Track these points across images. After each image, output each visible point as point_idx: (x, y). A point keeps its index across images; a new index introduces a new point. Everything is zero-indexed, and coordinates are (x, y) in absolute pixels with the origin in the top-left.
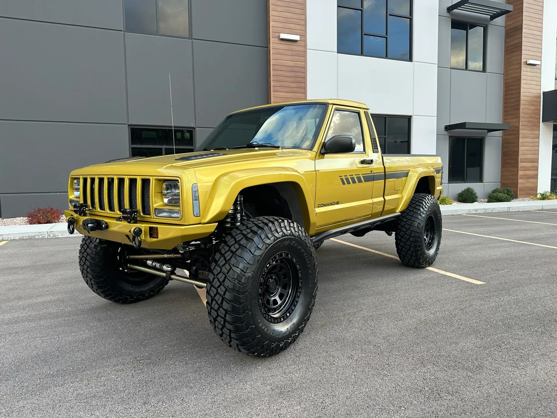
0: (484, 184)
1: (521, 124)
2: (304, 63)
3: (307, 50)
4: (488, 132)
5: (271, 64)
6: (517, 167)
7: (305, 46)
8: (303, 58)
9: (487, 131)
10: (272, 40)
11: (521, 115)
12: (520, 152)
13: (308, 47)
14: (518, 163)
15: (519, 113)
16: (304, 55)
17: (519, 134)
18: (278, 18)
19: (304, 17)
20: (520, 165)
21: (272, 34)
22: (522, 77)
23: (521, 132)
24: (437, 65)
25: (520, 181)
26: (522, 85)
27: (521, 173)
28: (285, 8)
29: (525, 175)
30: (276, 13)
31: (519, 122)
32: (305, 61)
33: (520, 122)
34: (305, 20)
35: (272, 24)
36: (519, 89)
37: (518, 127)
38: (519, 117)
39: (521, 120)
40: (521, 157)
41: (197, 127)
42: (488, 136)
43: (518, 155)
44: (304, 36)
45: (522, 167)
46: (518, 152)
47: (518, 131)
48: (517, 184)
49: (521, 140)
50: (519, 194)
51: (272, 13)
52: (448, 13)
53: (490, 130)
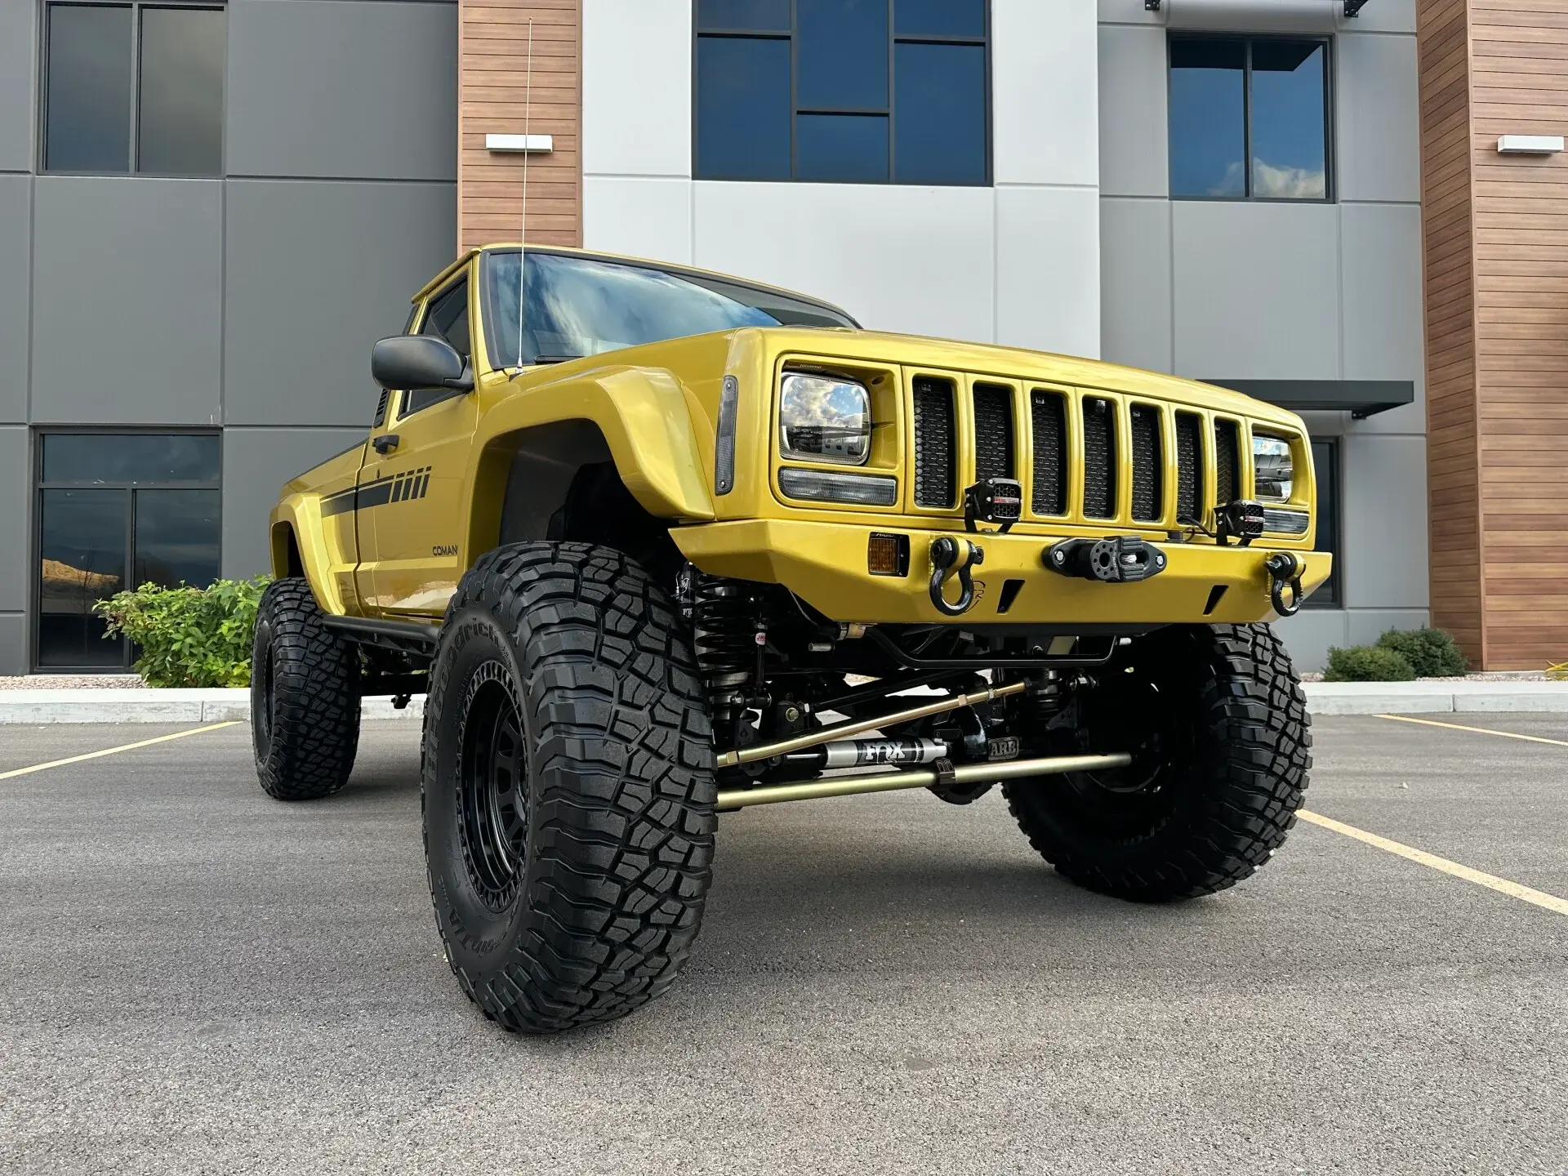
0: (1348, 614)
1: (1483, 379)
2: (572, 218)
3: (584, 178)
4: (1353, 418)
5: (460, 226)
6: (1475, 546)
7: (578, 167)
8: (570, 204)
9: (1350, 412)
10: (462, 156)
11: (1480, 345)
12: (1484, 491)
13: (587, 167)
14: (1475, 531)
15: (1471, 341)
16: (573, 193)
17: (1473, 420)
18: (484, 91)
19: (573, 78)
20: (1486, 538)
21: (464, 139)
22: (1477, 203)
23: (1483, 410)
24: (1097, 190)
25: (1489, 602)
26: (1477, 235)
27: (1490, 571)
28: (510, 60)
29: (1506, 581)
30: (480, 78)
31: (1473, 373)
32: (578, 215)
33: (1478, 374)
34: (578, 88)
35: (463, 109)
36: (1468, 248)
37: (1471, 392)
38: (1470, 356)
39: (1480, 362)
40: (1485, 508)
41: (226, 426)
42: (1358, 431)
43: (1474, 501)
44: (571, 136)
45: (1492, 548)
46: (1473, 488)
47: (1472, 407)
48: (1477, 613)
49: (1483, 443)
50: (1489, 654)
51: (464, 78)
52: (1151, 13)
53: (1363, 411)
